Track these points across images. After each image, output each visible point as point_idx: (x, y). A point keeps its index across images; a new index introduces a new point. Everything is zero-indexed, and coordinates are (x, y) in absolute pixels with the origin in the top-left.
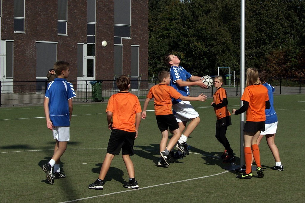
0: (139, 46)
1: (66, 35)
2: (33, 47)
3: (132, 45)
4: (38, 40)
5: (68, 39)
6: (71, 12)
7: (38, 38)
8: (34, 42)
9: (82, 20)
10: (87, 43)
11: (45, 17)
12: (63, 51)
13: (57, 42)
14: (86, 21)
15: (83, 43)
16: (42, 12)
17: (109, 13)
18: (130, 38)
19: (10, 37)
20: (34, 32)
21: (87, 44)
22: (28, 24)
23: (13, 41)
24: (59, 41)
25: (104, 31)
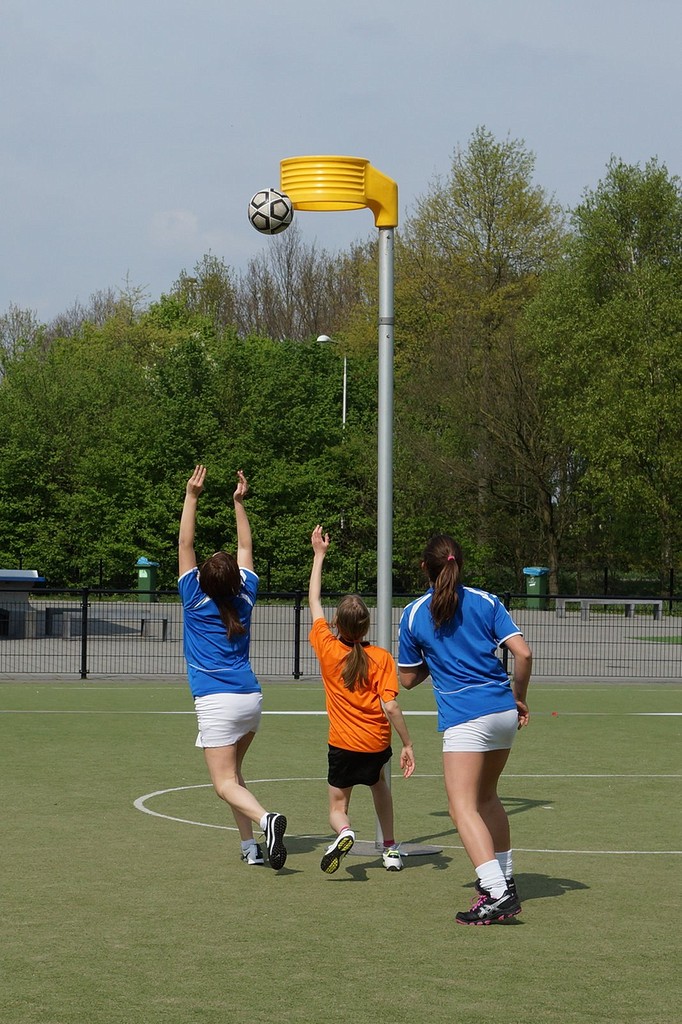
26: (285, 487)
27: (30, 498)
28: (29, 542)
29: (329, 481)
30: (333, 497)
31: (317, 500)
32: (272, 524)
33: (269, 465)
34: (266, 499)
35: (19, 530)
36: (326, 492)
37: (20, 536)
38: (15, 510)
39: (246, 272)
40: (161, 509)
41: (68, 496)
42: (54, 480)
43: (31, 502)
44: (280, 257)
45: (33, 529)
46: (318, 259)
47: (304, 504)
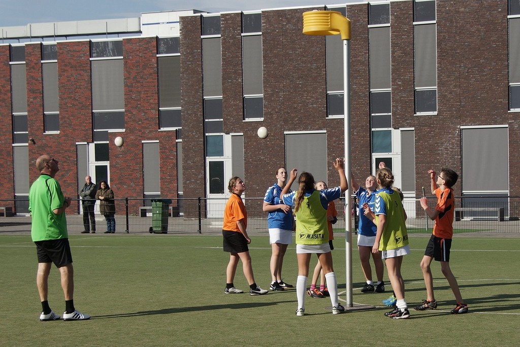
2: (453, 138)
4: (464, 124)
7: (464, 121)
8: (455, 129)
11: (478, 81)
13: (507, 126)
16: (473, 72)
19: (407, 123)
20: (456, 111)
22: (443, 97)
23: (413, 129)
24: (511, 123)
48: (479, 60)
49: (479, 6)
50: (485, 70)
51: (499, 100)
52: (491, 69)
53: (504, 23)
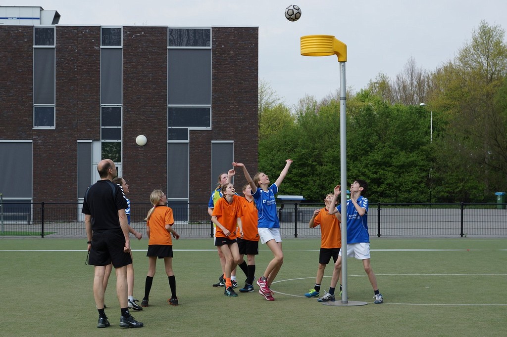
0: (233, 142)
1: (53, 128)
3: (212, 142)
5: (56, 135)
6: (63, 90)
9: (88, 101)
10: (103, 141)
11: (5, 101)
12: (45, 155)
13: (31, 141)
14: (97, 103)
15: (91, 141)
17: (154, 86)
18: (209, 128)
21: (103, 143)
24: (35, 138)
25: (141, 119)
26: (404, 162)
27: (306, 168)
28: (306, 185)
29: (422, 160)
30: (423, 166)
31: (417, 167)
32: (400, 176)
33: (398, 154)
34: (397, 167)
35: (302, 180)
36: (421, 164)
37: (303, 182)
38: (301, 173)
39: (395, 79)
40: (356, 172)
41: (321, 167)
42: (316, 161)
43: (307, 170)
44: (408, 73)
45: (308, 180)
46: (423, 74)
47: (412, 169)
48: (6, 83)
49: (6, 35)
50: (11, 91)
51: (24, 118)
52: (17, 91)
53: (30, 51)
